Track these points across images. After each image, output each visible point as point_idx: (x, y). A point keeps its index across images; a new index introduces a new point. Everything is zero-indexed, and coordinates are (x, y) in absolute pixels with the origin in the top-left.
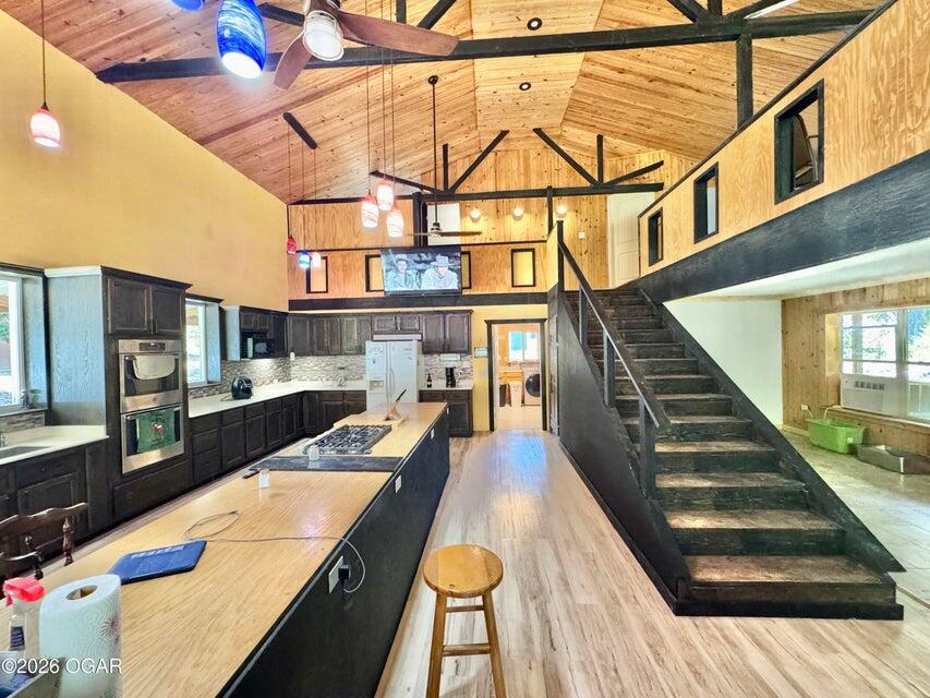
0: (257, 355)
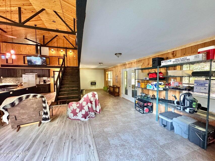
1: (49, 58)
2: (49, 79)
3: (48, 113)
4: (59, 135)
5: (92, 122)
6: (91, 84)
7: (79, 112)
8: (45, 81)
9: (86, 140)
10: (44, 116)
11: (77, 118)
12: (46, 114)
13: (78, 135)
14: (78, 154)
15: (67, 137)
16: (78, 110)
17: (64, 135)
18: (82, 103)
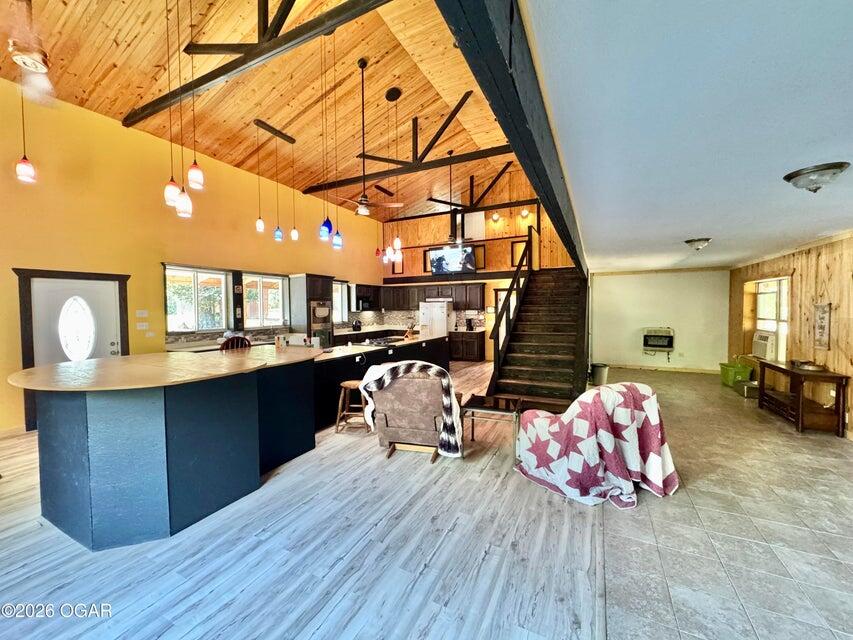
0: (364, 309)
1: (484, 246)
2: (481, 317)
3: (457, 430)
4: (477, 513)
5: (611, 522)
6: (646, 344)
7: (559, 457)
8: (470, 323)
9: (566, 589)
10: (444, 436)
11: (550, 478)
12: (450, 429)
13: (537, 549)
14: (521, 622)
15: (500, 536)
16: (554, 449)
17: (492, 522)
18: (571, 422)
